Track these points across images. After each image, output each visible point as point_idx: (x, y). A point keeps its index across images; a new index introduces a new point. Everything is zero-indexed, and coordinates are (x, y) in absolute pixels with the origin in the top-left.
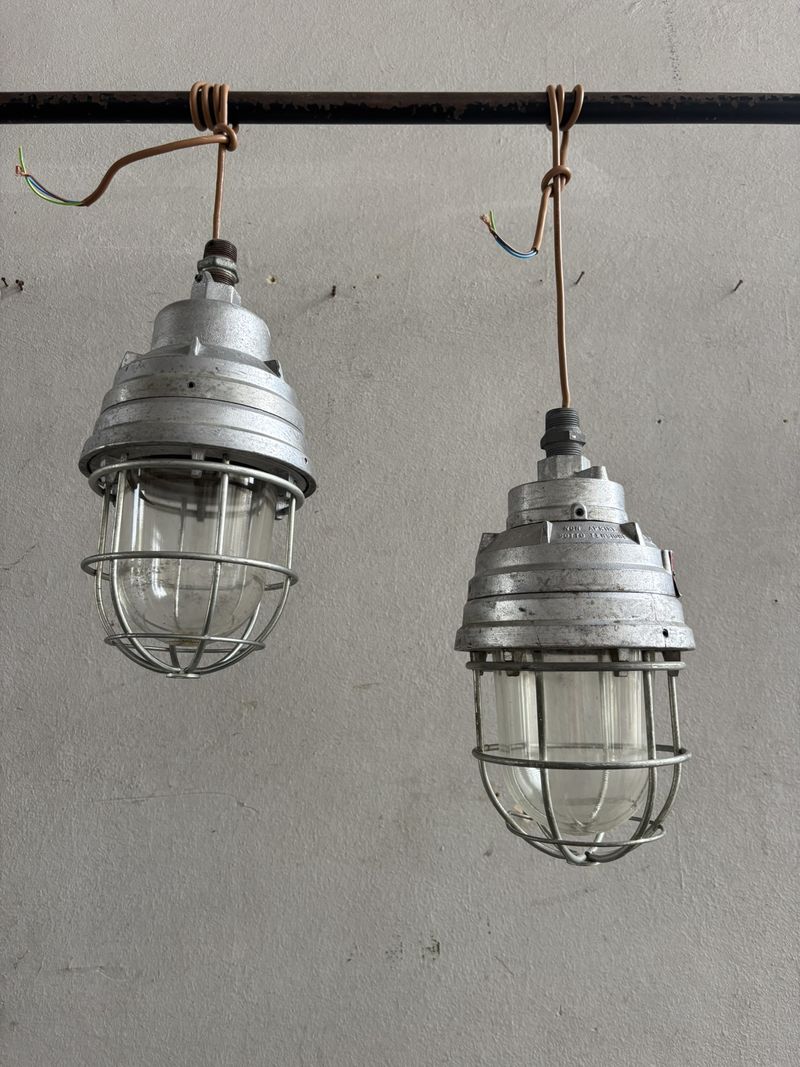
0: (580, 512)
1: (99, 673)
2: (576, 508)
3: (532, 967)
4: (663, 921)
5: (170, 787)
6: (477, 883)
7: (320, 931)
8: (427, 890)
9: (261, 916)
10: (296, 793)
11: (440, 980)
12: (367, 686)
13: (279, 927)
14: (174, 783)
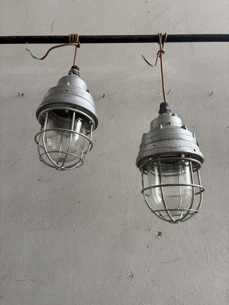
0: (170, 123)
1: (36, 193)
2: (169, 122)
3: (162, 283)
4: (202, 269)
5: (54, 225)
6: (145, 256)
7: (97, 269)
8: (129, 258)
9: (79, 264)
10: (90, 228)
11: (133, 286)
12: (111, 197)
13: (84, 268)
14: (55, 224)
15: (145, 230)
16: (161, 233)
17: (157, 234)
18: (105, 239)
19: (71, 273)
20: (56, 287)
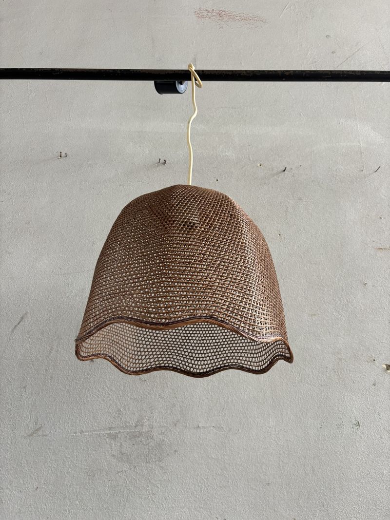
6: (372, 397)
7: (307, 414)
9: (280, 407)
13: (289, 412)
15: (367, 361)
17: (385, 366)
18: (312, 372)
19: (271, 419)
20: (253, 436)
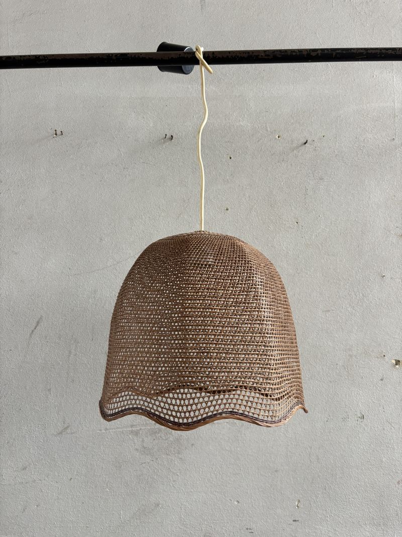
6: (378, 391)
11: (365, 430)
12: (329, 311)
15: (377, 357)
16: (399, 361)
17: (394, 362)
18: (323, 369)
